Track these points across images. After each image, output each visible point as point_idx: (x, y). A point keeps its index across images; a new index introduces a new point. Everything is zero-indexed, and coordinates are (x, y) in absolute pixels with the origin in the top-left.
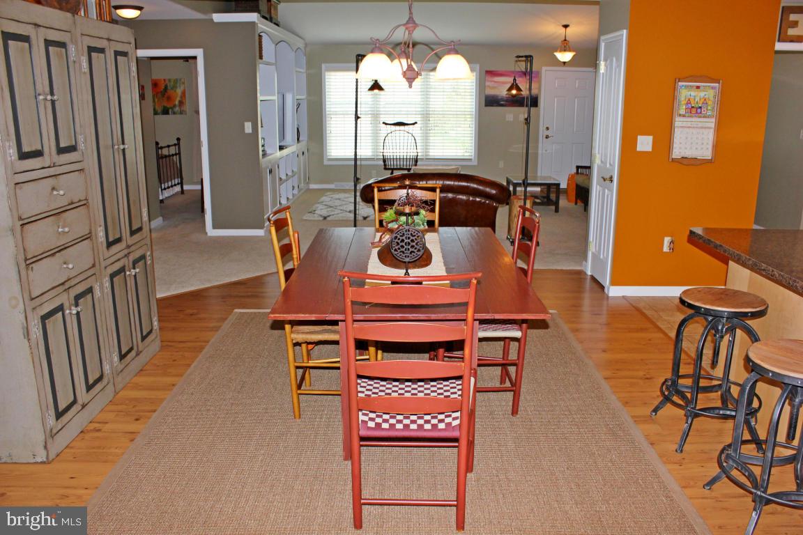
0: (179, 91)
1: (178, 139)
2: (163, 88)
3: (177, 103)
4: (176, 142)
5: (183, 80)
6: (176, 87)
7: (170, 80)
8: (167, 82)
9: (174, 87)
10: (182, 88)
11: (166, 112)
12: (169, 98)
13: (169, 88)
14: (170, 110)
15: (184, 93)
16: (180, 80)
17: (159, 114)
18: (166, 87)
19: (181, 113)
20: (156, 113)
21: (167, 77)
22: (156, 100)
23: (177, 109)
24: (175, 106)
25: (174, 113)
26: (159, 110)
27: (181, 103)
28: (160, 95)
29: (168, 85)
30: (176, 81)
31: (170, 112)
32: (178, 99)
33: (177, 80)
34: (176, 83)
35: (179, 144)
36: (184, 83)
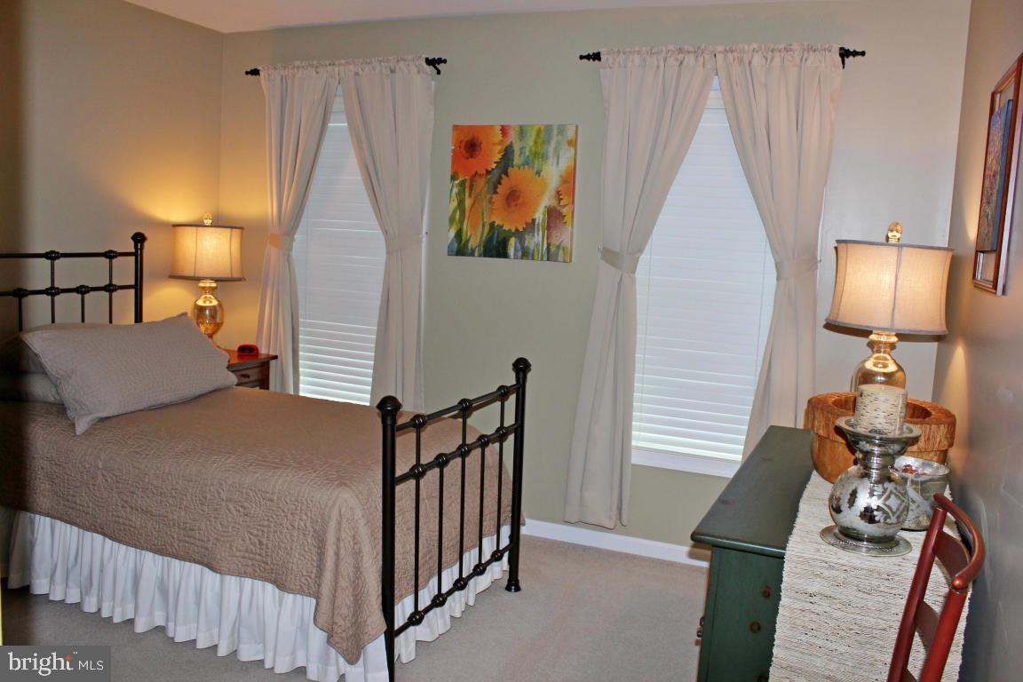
0: (552, 173)
1: (522, 367)
2: (498, 157)
3: (540, 215)
4: (510, 380)
5: (570, 134)
6: (544, 157)
7: (522, 132)
8: (513, 137)
9: (539, 156)
10: (565, 162)
11: (495, 247)
12: (513, 197)
13: (517, 160)
14: (512, 241)
15: (569, 180)
16: (561, 130)
17: (472, 254)
18: (508, 153)
19: (550, 256)
20: (460, 249)
21: (513, 121)
22: (468, 202)
23: (536, 240)
24: (531, 226)
25: (525, 254)
26: (475, 239)
27: (554, 216)
28: (481, 183)
29: (516, 148)
30: (545, 134)
31: (511, 251)
32: (547, 201)
33: (549, 128)
34: (547, 141)
35: (520, 389)
36: (573, 143)
